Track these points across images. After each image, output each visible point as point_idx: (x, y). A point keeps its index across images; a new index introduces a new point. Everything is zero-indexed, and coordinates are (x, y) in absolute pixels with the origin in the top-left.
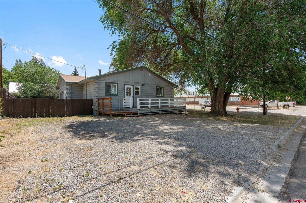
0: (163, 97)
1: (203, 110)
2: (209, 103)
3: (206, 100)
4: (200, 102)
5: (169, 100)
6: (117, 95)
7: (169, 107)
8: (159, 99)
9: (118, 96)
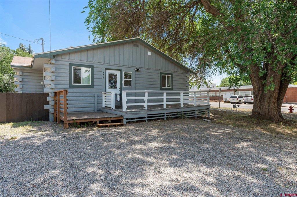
0: (172, 89)
1: (235, 109)
2: (238, 99)
3: (233, 95)
4: (224, 97)
5: (182, 95)
6: (92, 86)
7: (182, 106)
8: (163, 93)
9: (93, 88)
